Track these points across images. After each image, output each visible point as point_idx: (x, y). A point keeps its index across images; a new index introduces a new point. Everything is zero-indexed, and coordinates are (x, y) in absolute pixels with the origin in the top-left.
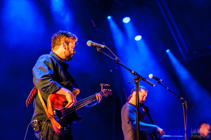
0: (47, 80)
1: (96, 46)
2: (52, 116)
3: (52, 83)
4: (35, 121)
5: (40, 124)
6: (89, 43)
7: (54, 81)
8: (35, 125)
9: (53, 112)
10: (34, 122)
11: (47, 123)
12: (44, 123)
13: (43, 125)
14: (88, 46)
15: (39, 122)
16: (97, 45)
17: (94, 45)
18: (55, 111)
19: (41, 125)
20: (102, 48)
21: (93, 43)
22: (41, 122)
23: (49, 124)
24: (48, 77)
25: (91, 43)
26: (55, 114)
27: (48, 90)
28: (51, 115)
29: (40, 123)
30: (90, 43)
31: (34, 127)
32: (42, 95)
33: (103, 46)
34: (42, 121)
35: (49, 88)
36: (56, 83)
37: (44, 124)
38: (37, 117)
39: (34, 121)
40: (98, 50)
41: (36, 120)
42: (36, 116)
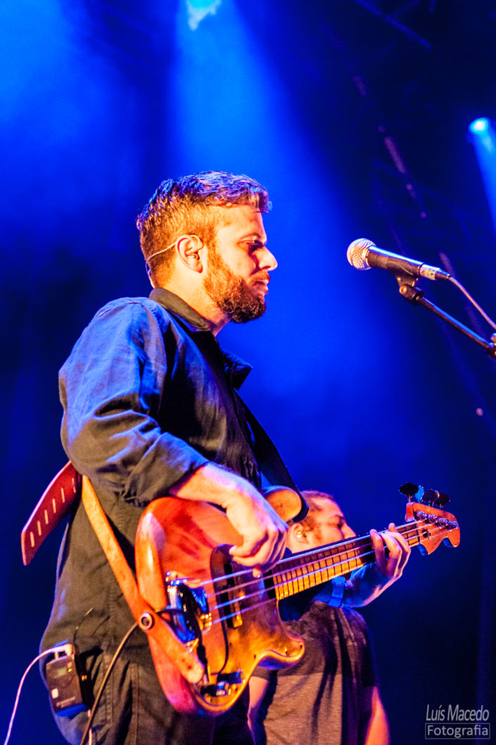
0: (123, 426)
1: (394, 272)
2: (159, 614)
3: (152, 442)
4: (62, 654)
5: (88, 666)
6: (359, 252)
7: (162, 432)
8: (61, 672)
9: (167, 594)
10: (51, 656)
11: (121, 665)
12: (108, 660)
13: (100, 675)
14: (353, 267)
15: (80, 660)
16: (399, 264)
17: (384, 262)
18: (172, 591)
19: (89, 674)
20: (423, 281)
21: (378, 254)
22: (89, 660)
23: (133, 673)
24: (130, 412)
25: (371, 252)
26: (174, 605)
27: (134, 484)
28: (153, 609)
29: (84, 664)
30: (365, 253)
31: (55, 684)
32: (107, 507)
33: (429, 271)
34: (96, 651)
35: (136, 469)
36: (170, 443)
37: (105, 671)
38: (68, 631)
39: (56, 650)
40: (403, 290)
41: (68, 649)
42: (65, 624)
